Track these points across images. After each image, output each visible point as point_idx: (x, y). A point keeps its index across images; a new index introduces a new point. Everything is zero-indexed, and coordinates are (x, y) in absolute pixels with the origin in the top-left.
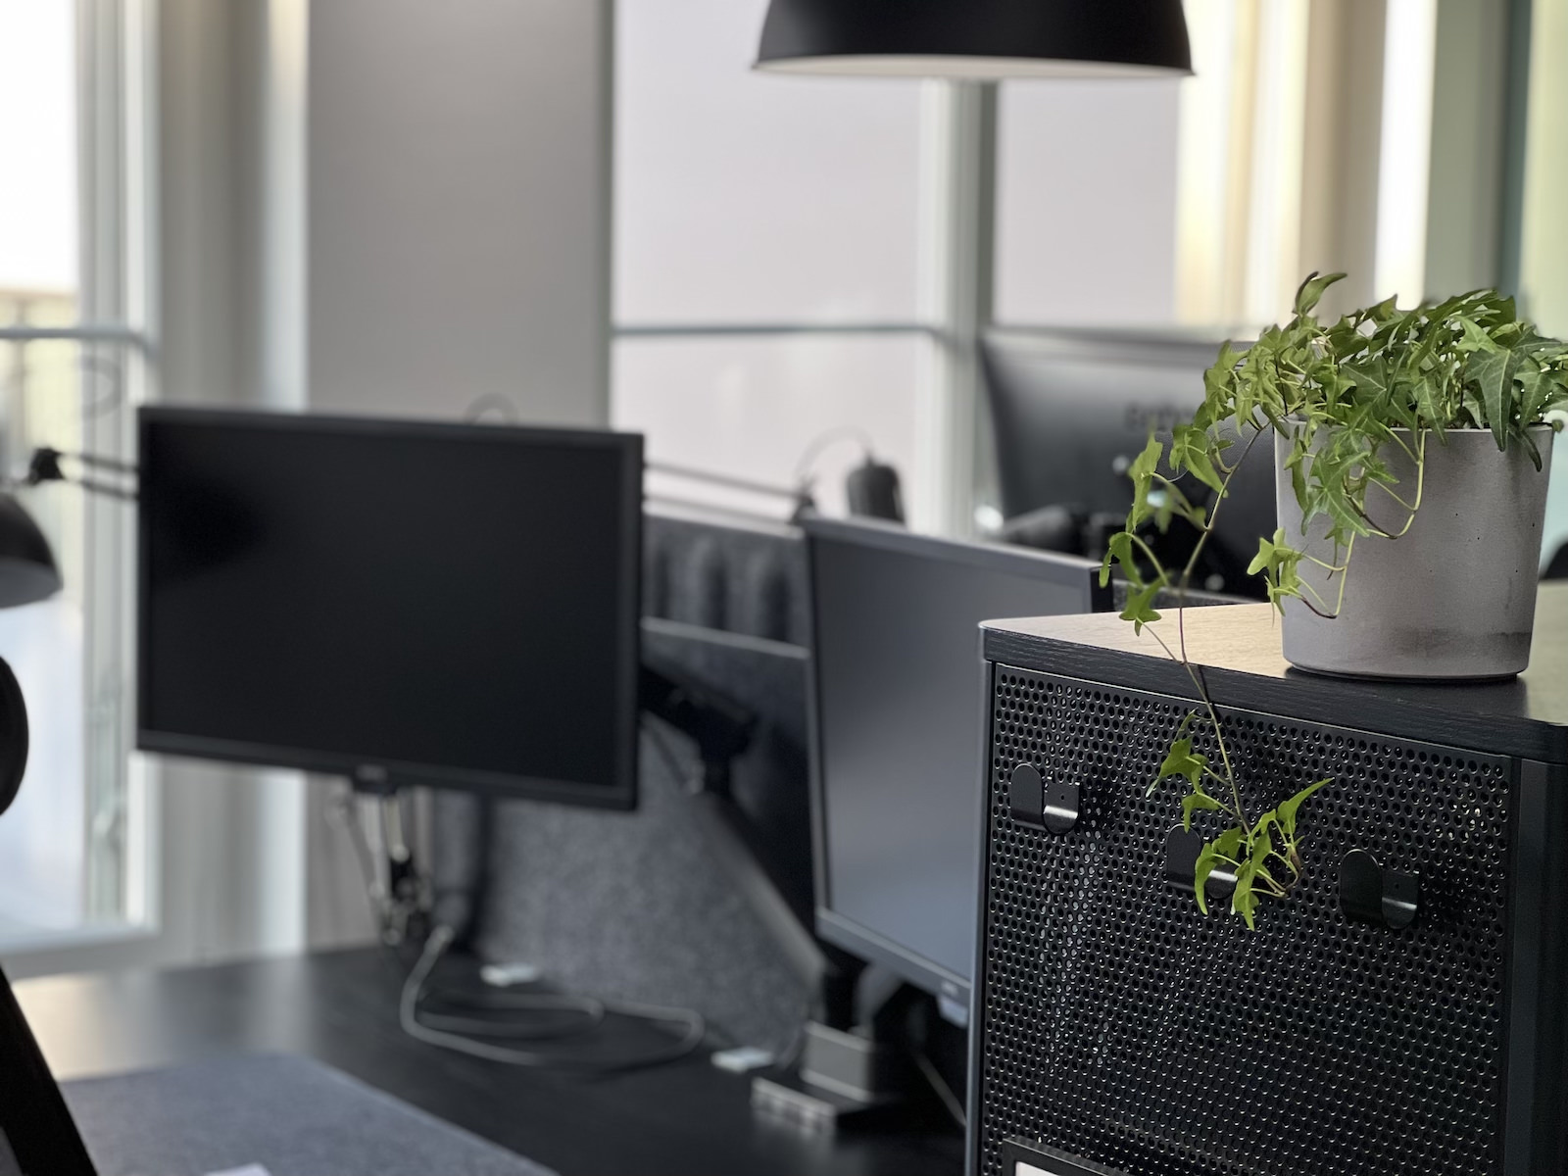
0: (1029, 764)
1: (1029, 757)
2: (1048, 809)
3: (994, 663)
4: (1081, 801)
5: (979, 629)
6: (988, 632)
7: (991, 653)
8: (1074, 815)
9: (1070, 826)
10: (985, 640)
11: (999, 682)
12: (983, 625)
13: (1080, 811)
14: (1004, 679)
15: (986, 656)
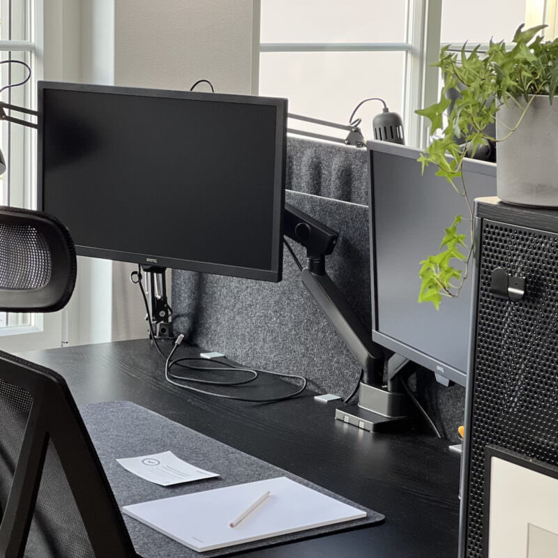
0: (499, 268)
1: (499, 264)
2: (510, 290)
3: (482, 220)
4: (525, 286)
5: (474, 202)
6: (479, 204)
7: (481, 214)
8: (522, 292)
9: (520, 297)
10: (478, 208)
11: (484, 228)
12: (478, 200)
13: (525, 291)
14: (487, 226)
15: (478, 215)
